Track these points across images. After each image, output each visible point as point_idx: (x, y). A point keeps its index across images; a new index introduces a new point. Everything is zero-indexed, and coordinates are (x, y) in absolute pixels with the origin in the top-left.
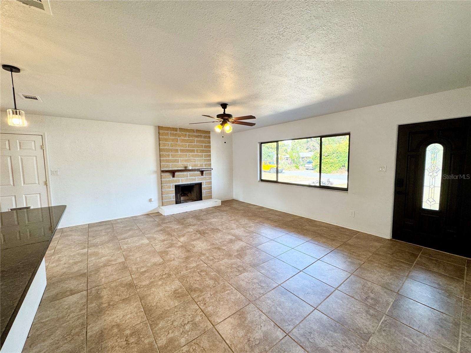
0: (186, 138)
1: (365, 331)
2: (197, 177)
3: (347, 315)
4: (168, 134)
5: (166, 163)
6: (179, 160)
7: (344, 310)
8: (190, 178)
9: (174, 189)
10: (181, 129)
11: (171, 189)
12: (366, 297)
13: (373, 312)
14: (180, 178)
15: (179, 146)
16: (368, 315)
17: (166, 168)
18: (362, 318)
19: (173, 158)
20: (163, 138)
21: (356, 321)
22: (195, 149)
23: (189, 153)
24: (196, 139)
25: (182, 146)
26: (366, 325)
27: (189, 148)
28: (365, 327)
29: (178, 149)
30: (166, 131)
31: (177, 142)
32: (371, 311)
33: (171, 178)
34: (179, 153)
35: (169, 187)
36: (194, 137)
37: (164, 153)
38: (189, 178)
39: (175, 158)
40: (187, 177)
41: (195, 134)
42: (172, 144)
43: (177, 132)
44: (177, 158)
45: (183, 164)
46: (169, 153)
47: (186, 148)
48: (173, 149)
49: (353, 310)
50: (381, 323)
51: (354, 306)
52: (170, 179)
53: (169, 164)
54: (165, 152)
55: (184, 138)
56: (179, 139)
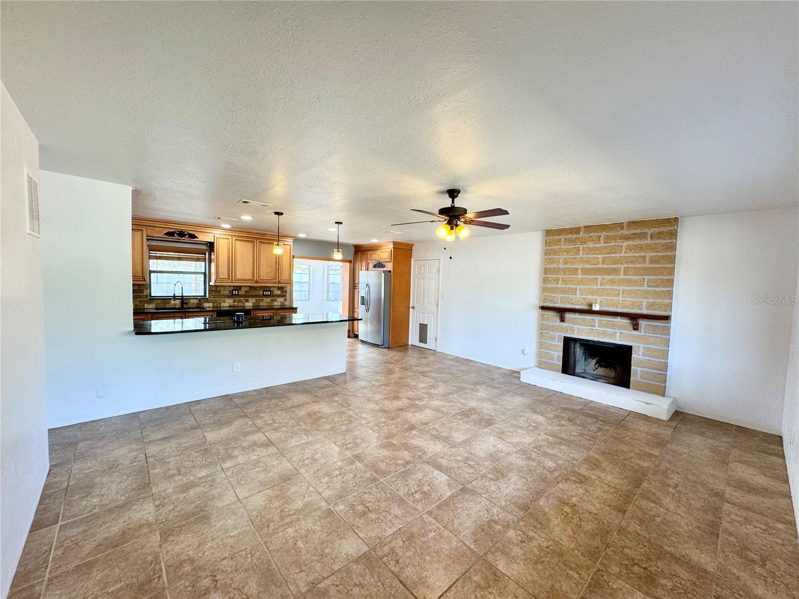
0: (598, 245)
1: (172, 538)
2: (619, 331)
3: (206, 530)
4: (560, 241)
5: (550, 293)
6: (578, 289)
7: (215, 531)
8: (601, 329)
9: (562, 344)
10: (589, 228)
11: (555, 342)
12: (217, 581)
13: (186, 569)
14: (576, 325)
15: (582, 261)
16: (186, 558)
17: (550, 303)
18: (190, 546)
19: (565, 284)
20: (551, 249)
21: (191, 535)
22: (619, 266)
23: (602, 277)
24: (626, 244)
25: (587, 262)
26: (176, 543)
27: (603, 266)
28: (175, 542)
29: (578, 268)
30: (557, 237)
31: (578, 254)
32: (189, 568)
33: (556, 322)
34: (580, 276)
35: (553, 339)
36: (620, 239)
37: (549, 276)
38: (597, 328)
39: (570, 286)
40: (592, 326)
41: (625, 232)
42: (565, 259)
43: (578, 236)
44: (574, 287)
45: (584, 299)
46: (559, 276)
47: (597, 266)
48: (566, 268)
49: (208, 541)
50: (163, 567)
51: (212, 547)
52: (556, 324)
53: (555, 295)
54: (551, 274)
55: (594, 245)
56: (581, 249)
